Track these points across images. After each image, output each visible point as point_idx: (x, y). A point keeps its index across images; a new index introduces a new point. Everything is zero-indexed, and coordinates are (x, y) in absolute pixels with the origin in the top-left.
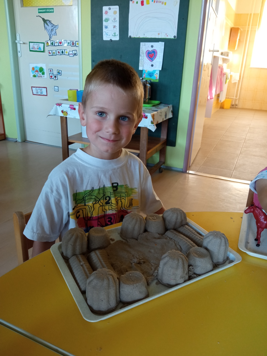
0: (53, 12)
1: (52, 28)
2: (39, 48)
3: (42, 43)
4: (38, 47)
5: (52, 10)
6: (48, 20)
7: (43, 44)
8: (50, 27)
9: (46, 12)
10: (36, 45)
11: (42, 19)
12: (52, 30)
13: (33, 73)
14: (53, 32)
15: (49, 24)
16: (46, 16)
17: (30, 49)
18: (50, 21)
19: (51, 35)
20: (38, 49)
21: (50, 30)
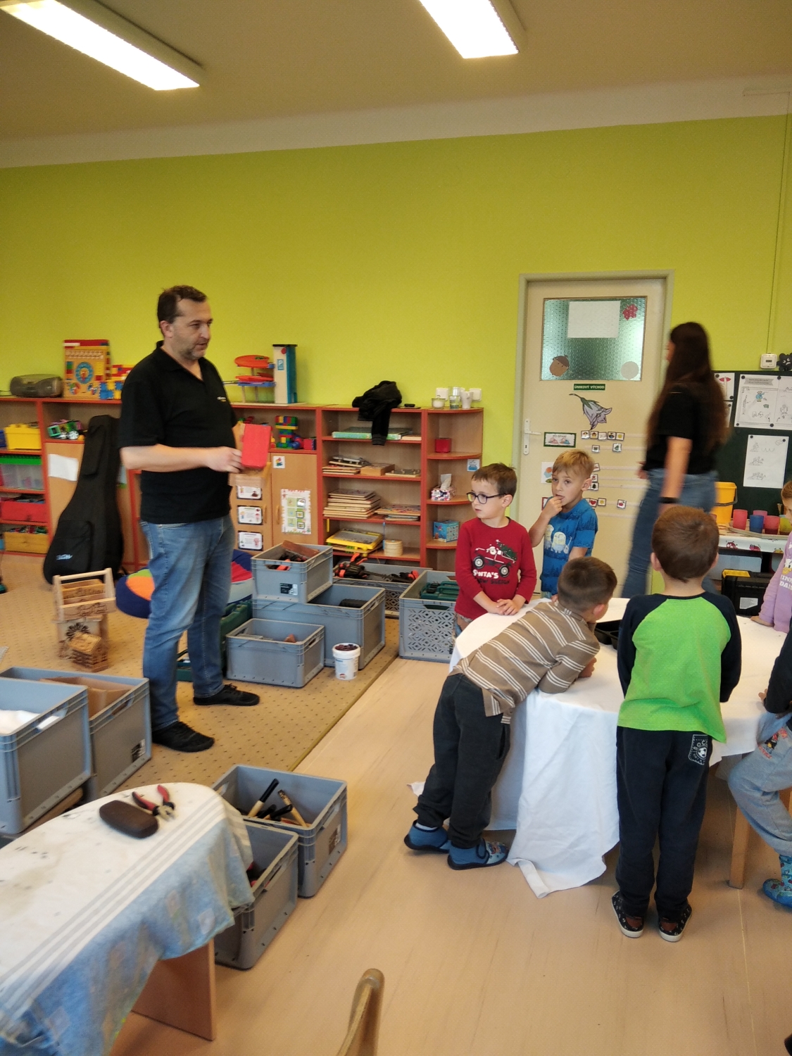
1: (599, 412)
3: (571, 434)
4: (564, 440)
5: (602, 387)
6: (592, 401)
7: (573, 435)
9: (590, 389)
10: (559, 436)
11: (580, 399)
12: (598, 415)
13: (547, 477)
14: (600, 419)
15: (593, 406)
16: (589, 395)
17: (545, 443)
18: (595, 402)
19: (595, 423)
20: (562, 442)
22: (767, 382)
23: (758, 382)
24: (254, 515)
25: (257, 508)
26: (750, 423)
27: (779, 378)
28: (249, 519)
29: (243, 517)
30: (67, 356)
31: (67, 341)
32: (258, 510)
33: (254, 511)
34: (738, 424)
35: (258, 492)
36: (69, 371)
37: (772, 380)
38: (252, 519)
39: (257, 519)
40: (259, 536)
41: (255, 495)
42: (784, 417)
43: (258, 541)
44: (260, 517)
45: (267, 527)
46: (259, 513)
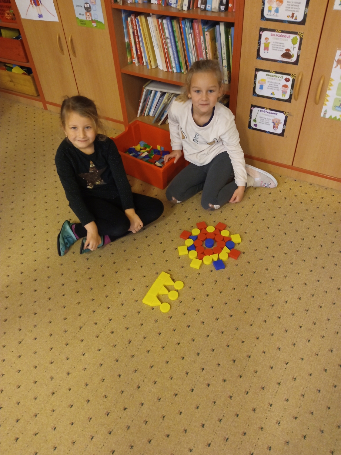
24: (280, 87)
25: (285, 77)
28: (271, 91)
29: (261, 87)
32: (287, 80)
33: (281, 80)
35: (294, 52)
38: (275, 92)
39: (284, 93)
40: (281, 117)
41: (287, 55)
43: (279, 123)
44: (289, 90)
45: (297, 105)
46: (289, 84)
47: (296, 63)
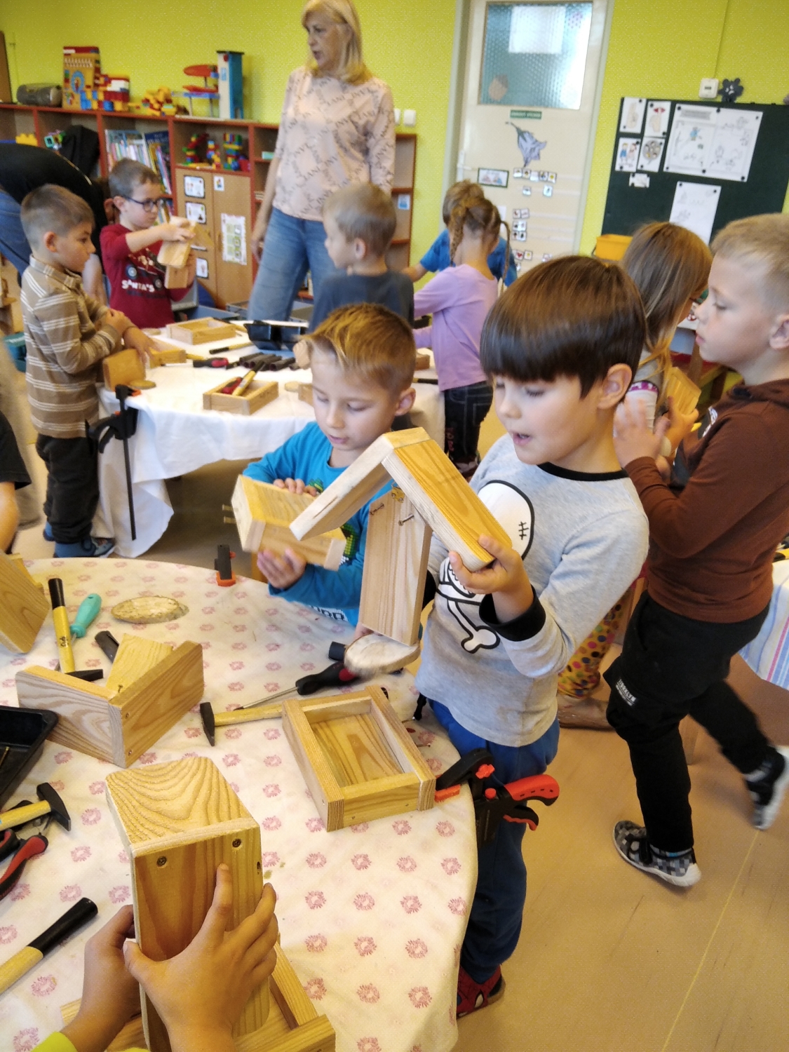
0: (540, 118)
1: (533, 146)
2: (499, 180)
3: (504, 171)
4: (496, 178)
5: (539, 115)
7: (506, 174)
8: (528, 145)
9: (526, 117)
10: (492, 173)
11: (515, 130)
12: (532, 150)
15: (528, 139)
16: (525, 124)
20: (495, 181)
21: (528, 150)
22: (705, 116)
23: (695, 114)
26: (680, 168)
27: (718, 111)
30: (65, 64)
31: (66, 48)
34: (667, 168)
35: (203, 216)
36: (67, 80)
37: (710, 113)
40: (205, 263)
41: (201, 218)
42: (718, 162)
43: (205, 269)
45: (212, 254)
47: (205, 223)
